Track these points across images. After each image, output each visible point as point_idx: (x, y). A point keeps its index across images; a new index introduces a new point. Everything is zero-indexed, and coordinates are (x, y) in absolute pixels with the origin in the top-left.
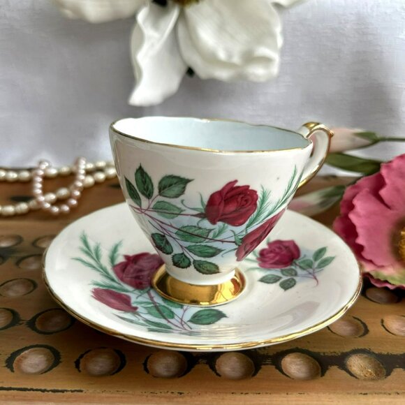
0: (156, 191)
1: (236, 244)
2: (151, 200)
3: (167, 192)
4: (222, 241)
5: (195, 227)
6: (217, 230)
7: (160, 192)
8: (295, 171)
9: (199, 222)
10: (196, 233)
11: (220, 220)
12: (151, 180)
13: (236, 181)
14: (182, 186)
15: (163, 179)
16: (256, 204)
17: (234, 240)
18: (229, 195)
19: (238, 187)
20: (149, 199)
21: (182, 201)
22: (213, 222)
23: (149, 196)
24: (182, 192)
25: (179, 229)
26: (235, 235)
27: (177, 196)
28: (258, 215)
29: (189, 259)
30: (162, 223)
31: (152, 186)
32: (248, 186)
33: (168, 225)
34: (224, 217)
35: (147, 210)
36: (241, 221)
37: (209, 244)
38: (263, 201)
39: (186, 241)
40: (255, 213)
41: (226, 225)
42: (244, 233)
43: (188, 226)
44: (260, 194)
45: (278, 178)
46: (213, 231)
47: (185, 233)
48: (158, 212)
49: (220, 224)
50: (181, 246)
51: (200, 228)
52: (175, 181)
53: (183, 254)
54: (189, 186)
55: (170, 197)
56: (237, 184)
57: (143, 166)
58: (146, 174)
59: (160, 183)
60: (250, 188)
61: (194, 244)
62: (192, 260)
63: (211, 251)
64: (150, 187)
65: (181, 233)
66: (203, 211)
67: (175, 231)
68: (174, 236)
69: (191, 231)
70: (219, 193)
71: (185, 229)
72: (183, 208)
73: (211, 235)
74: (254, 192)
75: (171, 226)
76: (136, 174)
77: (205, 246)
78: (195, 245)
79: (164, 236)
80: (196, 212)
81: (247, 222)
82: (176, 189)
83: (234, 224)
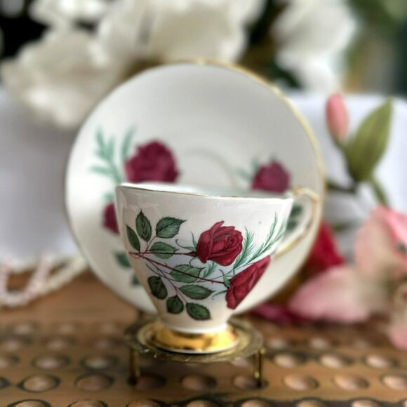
0: (154, 233)
1: (225, 285)
2: (149, 243)
3: (164, 233)
4: (213, 281)
5: (187, 265)
6: (207, 269)
7: (157, 233)
8: (276, 219)
9: (191, 260)
10: (188, 272)
11: (209, 259)
12: (149, 224)
13: (223, 222)
14: (176, 226)
15: (160, 221)
16: (241, 245)
17: (222, 281)
18: (217, 234)
19: (225, 227)
20: (147, 241)
21: (176, 241)
22: (204, 261)
23: (147, 238)
24: (177, 232)
25: (173, 269)
26: (224, 275)
27: (172, 236)
28: (244, 256)
29: (182, 302)
30: (159, 264)
31: (151, 228)
32: (234, 227)
33: (163, 266)
34: (213, 255)
35: (145, 253)
36: (229, 261)
37: (200, 284)
38: (248, 243)
39: (180, 281)
40: (241, 254)
41: (215, 264)
42: (232, 274)
43: (181, 265)
44: (244, 235)
45: (260, 223)
46: (203, 270)
47: (179, 273)
48: (154, 253)
49: (210, 262)
50: (175, 287)
51: (192, 267)
52: (170, 222)
53: (176, 296)
54: (183, 226)
55: (165, 238)
56: (223, 225)
57: (143, 212)
58: (146, 218)
59: (157, 225)
60: (235, 229)
61: (187, 284)
62: (185, 304)
63: (202, 291)
64: (149, 230)
65: (175, 272)
66: (195, 250)
67: (169, 271)
68: (169, 276)
69: (184, 270)
70: (209, 232)
71: (178, 269)
72: (177, 247)
73: (202, 275)
74: (239, 233)
75: (166, 266)
76: (137, 220)
77: (197, 286)
78: (188, 286)
79: (159, 278)
80: (188, 251)
81: (234, 263)
82: (171, 230)
83: (222, 264)
